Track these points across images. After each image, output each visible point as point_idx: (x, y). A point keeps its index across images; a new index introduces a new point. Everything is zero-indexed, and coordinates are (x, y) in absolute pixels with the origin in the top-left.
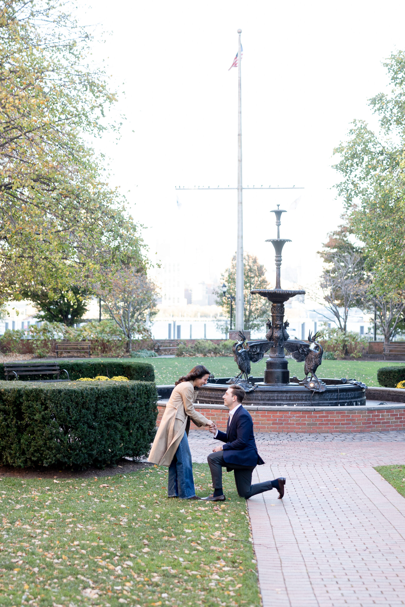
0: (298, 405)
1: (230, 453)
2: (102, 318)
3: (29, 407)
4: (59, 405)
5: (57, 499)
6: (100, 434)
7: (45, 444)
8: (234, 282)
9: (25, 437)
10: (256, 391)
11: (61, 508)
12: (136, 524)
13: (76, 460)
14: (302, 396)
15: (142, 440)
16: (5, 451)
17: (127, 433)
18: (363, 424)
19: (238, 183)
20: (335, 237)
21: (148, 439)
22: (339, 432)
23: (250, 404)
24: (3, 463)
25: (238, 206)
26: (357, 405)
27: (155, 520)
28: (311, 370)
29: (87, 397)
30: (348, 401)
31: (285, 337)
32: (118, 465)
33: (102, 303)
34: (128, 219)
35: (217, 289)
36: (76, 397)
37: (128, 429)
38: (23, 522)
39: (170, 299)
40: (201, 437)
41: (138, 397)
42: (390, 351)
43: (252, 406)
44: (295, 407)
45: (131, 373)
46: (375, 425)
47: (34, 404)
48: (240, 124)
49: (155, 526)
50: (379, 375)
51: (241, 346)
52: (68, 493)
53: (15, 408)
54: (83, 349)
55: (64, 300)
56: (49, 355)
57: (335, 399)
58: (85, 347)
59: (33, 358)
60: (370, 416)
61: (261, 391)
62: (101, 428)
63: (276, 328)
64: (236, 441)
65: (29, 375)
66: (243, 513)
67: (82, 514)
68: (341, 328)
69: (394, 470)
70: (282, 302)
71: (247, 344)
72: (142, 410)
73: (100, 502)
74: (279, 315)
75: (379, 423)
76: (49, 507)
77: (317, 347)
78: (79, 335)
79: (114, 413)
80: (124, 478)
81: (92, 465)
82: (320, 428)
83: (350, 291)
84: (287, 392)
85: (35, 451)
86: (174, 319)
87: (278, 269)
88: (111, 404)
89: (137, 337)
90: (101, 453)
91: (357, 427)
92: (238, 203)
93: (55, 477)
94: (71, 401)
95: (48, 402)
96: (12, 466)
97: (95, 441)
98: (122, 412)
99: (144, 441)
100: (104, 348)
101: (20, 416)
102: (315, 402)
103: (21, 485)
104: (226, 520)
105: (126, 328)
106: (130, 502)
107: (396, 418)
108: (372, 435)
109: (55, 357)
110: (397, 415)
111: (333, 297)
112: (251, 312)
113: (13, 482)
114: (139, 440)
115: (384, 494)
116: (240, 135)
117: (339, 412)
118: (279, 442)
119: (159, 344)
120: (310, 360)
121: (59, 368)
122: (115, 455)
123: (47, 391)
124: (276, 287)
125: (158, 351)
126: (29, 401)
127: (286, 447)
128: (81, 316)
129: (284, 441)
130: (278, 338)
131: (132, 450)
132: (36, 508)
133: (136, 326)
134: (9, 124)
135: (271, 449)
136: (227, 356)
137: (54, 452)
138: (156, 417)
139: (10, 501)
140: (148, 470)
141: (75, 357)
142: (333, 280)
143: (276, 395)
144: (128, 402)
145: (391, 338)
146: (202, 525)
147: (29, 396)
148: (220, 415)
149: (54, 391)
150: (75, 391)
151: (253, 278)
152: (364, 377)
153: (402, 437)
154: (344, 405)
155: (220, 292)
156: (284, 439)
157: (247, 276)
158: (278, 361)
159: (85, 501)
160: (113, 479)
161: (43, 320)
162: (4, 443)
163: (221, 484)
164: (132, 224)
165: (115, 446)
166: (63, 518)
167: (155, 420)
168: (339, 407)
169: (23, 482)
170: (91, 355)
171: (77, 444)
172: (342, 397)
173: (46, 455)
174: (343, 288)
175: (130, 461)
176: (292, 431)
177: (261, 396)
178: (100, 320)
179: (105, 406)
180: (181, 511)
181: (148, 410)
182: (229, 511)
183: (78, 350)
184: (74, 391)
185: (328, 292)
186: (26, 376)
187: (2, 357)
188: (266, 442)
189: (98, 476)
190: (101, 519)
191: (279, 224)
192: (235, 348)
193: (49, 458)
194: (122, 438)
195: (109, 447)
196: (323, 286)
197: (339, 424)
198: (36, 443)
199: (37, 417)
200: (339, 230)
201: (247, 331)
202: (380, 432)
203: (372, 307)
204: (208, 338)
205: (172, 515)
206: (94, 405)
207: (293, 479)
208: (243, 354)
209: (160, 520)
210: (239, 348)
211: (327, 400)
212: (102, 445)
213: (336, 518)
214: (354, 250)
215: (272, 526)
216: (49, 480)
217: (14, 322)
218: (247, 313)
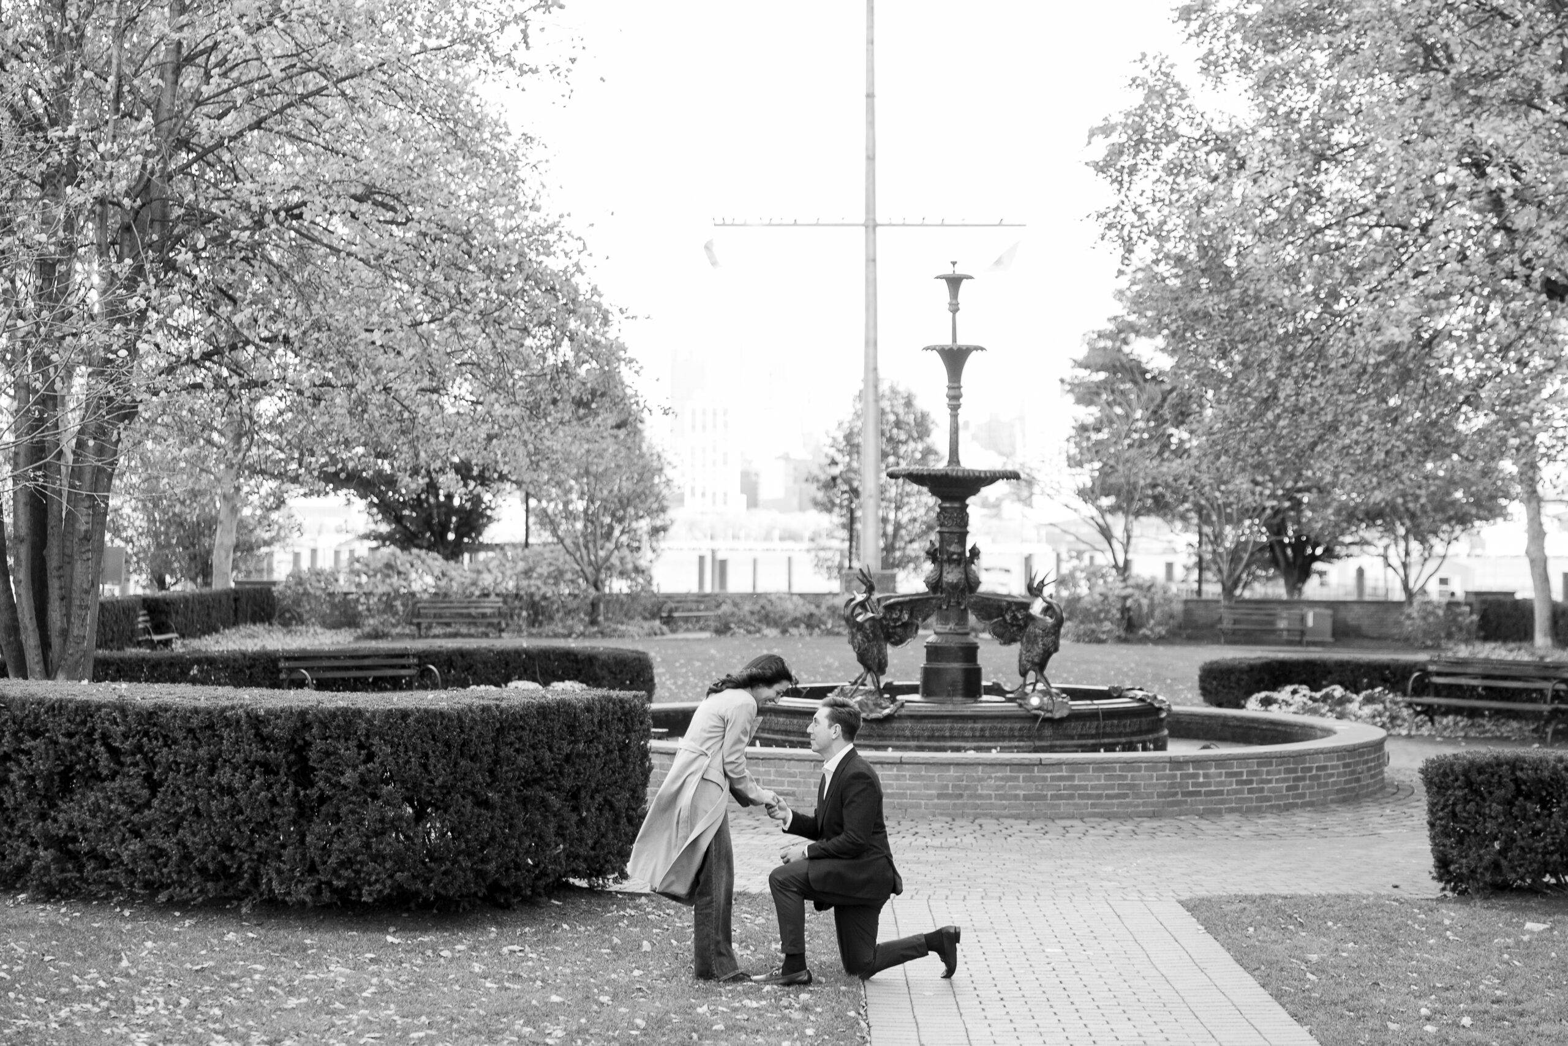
0: (1003, 749)
1: (825, 866)
2: (531, 540)
3: (327, 754)
4: (401, 749)
5: (391, 983)
6: (505, 821)
7: (368, 846)
8: (858, 453)
9: (317, 830)
10: (900, 717)
11: (399, 1005)
12: (586, 1042)
13: (444, 887)
14: (1011, 729)
15: (611, 835)
16: (265, 863)
17: (574, 818)
18: (1159, 796)
19: (867, 213)
20: (1102, 344)
22: (1102, 815)
23: (883, 748)
24: (261, 894)
25: (867, 267)
26: (1145, 749)
27: (634, 1032)
28: (1034, 664)
29: (472, 728)
30: (1123, 740)
31: (971, 584)
32: (550, 898)
33: (533, 503)
34: (588, 296)
35: (816, 471)
36: (446, 728)
37: (575, 809)
38: (303, 1040)
39: (703, 495)
40: (763, 829)
41: (601, 729)
42: (1235, 622)
43: (890, 754)
44: (994, 755)
45: (595, 674)
46: (1189, 800)
47: (341, 746)
48: (870, 70)
50: (1202, 679)
52: (420, 967)
53: (291, 758)
54: (484, 615)
55: (437, 496)
56: (398, 630)
57: (1092, 737)
58: (488, 611)
59: (358, 639)
60: (1175, 776)
61: (911, 717)
62: (507, 806)
63: (950, 561)
64: (842, 837)
65: (343, 679)
66: (852, 1014)
67: (452, 1019)
68: (1116, 566)
69: (1226, 908)
70: (962, 499)
71: (879, 600)
72: (611, 761)
73: (499, 989)
74: (956, 529)
75: (1198, 793)
76: (371, 1004)
78: (474, 583)
79: (543, 770)
80: (563, 930)
81: (484, 899)
82: (1054, 806)
83: (1136, 474)
84: (974, 718)
85: (342, 864)
86: (714, 545)
87: (954, 417)
88: (533, 747)
89: (618, 586)
90: (507, 870)
91: (1145, 804)
92: (867, 261)
93: (392, 929)
94: (434, 739)
95: (376, 740)
96: (284, 902)
97: (493, 837)
98: (560, 766)
99: (615, 837)
100: (536, 614)
101: (304, 775)
102: (1043, 743)
103: (305, 949)
104: (810, 1032)
105: (590, 564)
106: (575, 988)
107: (1238, 783)
108: (1180, 824)
109: (413, 637)
110: (1241, 774)
111: (1097, 491)
112: (898, 526)
113: (284, 942)
114: (603, 836)
115: (1202, 966)
116: (870, 96)
117: (1101, 766)
118: (952, 841)
119: (673, 605)
121: (416, 661)
122: (544, 874)
123: (374, 714)
124: (950, 463)
125: (669, 620)
126: (326, 739)
127: (970, 853)
128: (480, 534)
129: (965, 840)
130: (954, 586)
131: (585, 860)
132: (337, 1005)
133: (615, 560)
134: (295, 60)
135: (932, 859)
137: (388, 865)
138: (647, 778)
139: (272, 988)
140: (624, 909)
141: (464, 636)
142: (1097, 450)
143: (948, 725)
144: (576, 742)
145: (1238, 592)
147: (326, 727)
148: (807, 775)
149: (390, 714)
150: (442, 714)
151: (905, 442)
152: (1170, 685)
153: (1253, 828)
154: (1114, 750)
155: (823, 477)
156: (965, 833)
157: (890, 439)
158: (954, 642)
159: (462, 986)
160: (535, 934)
161: (384, 545)
162: (264, 845)
163: (803, 943)
164: (599, 307)
165: (544, 851)
166: (404, 1029)
167: (645, 785)
168: (1102, 755)
169: (308, 941)
170: (501, 630)
171: (447, 845)
172: (1108, 730)
173: (369, 874)
174: (1120, 468)
175: (580, 888)
176: (985, 815)
177: (912, 730)
178: (527, 545)
179: (517, 751)
180: (700, 1010)
181: (625, 761)
182: (819, 1010)
183: (472, 620)
185: (1085, 476)
186: (335, 680)
187: (281, 635)
188: (921, 842)
189: (500, 925)
190: (497, 1032)
191: (954, 309)
192: (848, 611)
193: (377, 881)
194: (560, 831)
195: (528, 853)
196: (1075, 463)
197: (1099, 797)
198: (345, 844)
199: (348, 778)
200: (1111, 327)
201: (888, 572)
202: (1201, 816)
203: (1192, 514)
204: (796, 589)
205: (676, 1019)
206: (490, 748)
207: (981, 930)
208: (867, 625)
209: (645, 1032)
211: (1072, 738)
212: (510, 848)
213: (1081, 1023)
214: (1148, 376)
215: (922, 1045)
216: (376, 936)
217: (314, 552)
218: (890, 529)
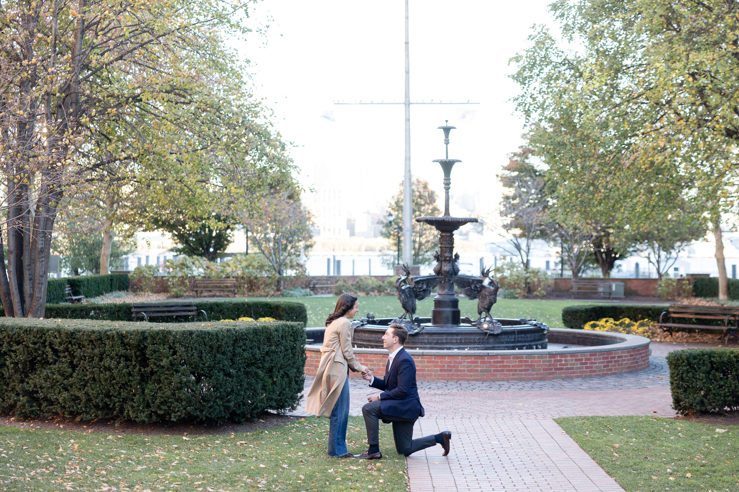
0: (471, 349)
1: (388, 403)
2: (249, 252)
3: (155, 351)
4: (190, 349)
5: (185, 459)
6: (238, 383)
7: (174, 394)
8: (402, 210)
9: (150, 387)
10: (422, 334)
11: (189, 469)
12: (276, 486)
13: (210, 414)
14: (474, 339)
15: (287, 389)
16: (126, 403)
17: (270, 381)
18: (544, 370)
19: (406, 98)
20: (515, 158)
21: (295, 389)
22: (517, 379)
23: (415, 348)
24: (124, 418)
25: (406, 123)
26: (537, 348)
27: (299, 482)
28: (485, 308)
29: (222, 340)
30: (527, 344)
31: (455, 271)
32: (259, 419)
33: (250, 234)
34: (275, 136)
35: (382, 219)
36: (211, 339)
37: (271, 377)
38: (144, 485)
39: (329, 230)
40: (358, 386)
41: (282, 339)
42: (579, 288)
43: (418, 351)
44: (466, 351)
45: (279, 314)
46: (558, 372)
47: (161, 348)
48: (407, 31)
49: (298, 488)
50: (564, 315)
51: (404, 281)
52: (199, 451)
53: (138, 353)
54: (227, 287)
55: (205, 231)
56: (187, 294)
57: (512, 342)
58: (229, 285)
59: (168, 298)
60: (551, 361)
61: (428, 334)
62: (239, 376)
63: (445, 260)
64: (396, 389)
65: (162, 317)
66: (401, 472)
67: (214, 476)
68: (523, 263)
69: (576, 423)
70: (451, 232)
71: (412, 279)
72: (287, 354)
73: (236, 461)
74: (448, 246)
75: (562, 369)
76: (176, 468)
77: (491, 283)
78: (222, 272)
79: (255, 359)
80: (266, 434)
81: (229, 419)
82: (494, 375)
83: (532, 220)
84: (457, 334)
85: (162, 403)
86: (334, 253)
87: (447, 193)
88: (251, 348)
89: (290, 273)
90: (239, 405)
91: (537, 374)
92: (406, 120)
93: (185, 434)
94: (205, 344)
95: (177, 345)
96: (135, 421)
97: (232, 391)
98: (264, 357)
99: (290, 390)
100: (252, 286)
101: (144, 361)
102: (489, 346)
103: (145, 443)
104: (381, 481)
105: (277, 262)
106: (271, 461)
107: (581, 364)
108: (554, 383)
109: (194, 297)
110: (582, 359)
111: (513, 226)
112: (421, 244)
113: (135, 440)
114: (284, 390)
115: (565, 449)
116: (407, 43)
117: (516, 356)
118: (447, 392)
119: (315, 282)
120: (484, 298)
121: (196, 308)
122: (256, 407)
123: (176, 333)
124: (445, 214)
125: (313, 289)
126: (154, 344)
127: (455, 397)
128: (225, 249)
129: (453, 391)
130: (447, 272)
131: (276, 401)
132: (160, 469)
133: (288, 261)
134: (137, 27)
135: (438, 400)
136: (393, 295)
137: (184, 403)
138: (304, 362)
139: (130, 461)
140: (294, 424)
141: (218, 296)
142: (514, 208)
143: (445, 337)
144: (271, 346)
145: (580, 275)
146: (353, 486)
147: (154, 339)
148: (380, 361)
149: (184, 333)
151: (424, 205)
152: (548, 318)
153: (588, 385)
154: (522, 349)
155: (385, 221)
156: (453, 388)
157: (417, 204)
158: (447, 298)
159: (218, 460)
160: (253, 435)
161: (181, 254)
162: (125, 394)
163: (378, 439)
164: (280, 142)
165: (256, 397)
166: (191, 480)
167: (303, 366)
168: (517, 351)
169: (146, 439)
170: (235, 294)
171: (211, 394)
172: (520, 339)
173: (174, 408)
174: (525, 217)
175: (273, 414)
176: (462, 379)
177: (428, 339)
178: (247, 253)
179: (244, 350)
180: (329, 471)
181: (294, 355)
182: (385, 471)
183: (221, 289)
184: (208, 333)
185: (508, 220)
186: (158, 317)
187: (132, 296)
188: (433, 392)
189: (236, 431)
190: (235, 482)
191: (447, 142)
192: (398, 284)
193: (178, 411)
194: (264, 388)
195: (249, 398)
196: (503, 214)
197: (516, 370)
198: (163, 394)
199: (165, 362)
200: (520, 151)
201: (416, 266)
202: (563, 380)
203: (558, 238)
204: (372, 274)
205: (318, 475)
206: (231, 349)
207: (461, 433)
208: (407, 291)
209: (304, 481)
210: (403, 284)
211: (503, 343)
212: (241, 395)
213: (508, 476)
214: (537, 174)
215: (434, 487)
216: (178, 436)
217: (147, 257)
218: (417, 246)
